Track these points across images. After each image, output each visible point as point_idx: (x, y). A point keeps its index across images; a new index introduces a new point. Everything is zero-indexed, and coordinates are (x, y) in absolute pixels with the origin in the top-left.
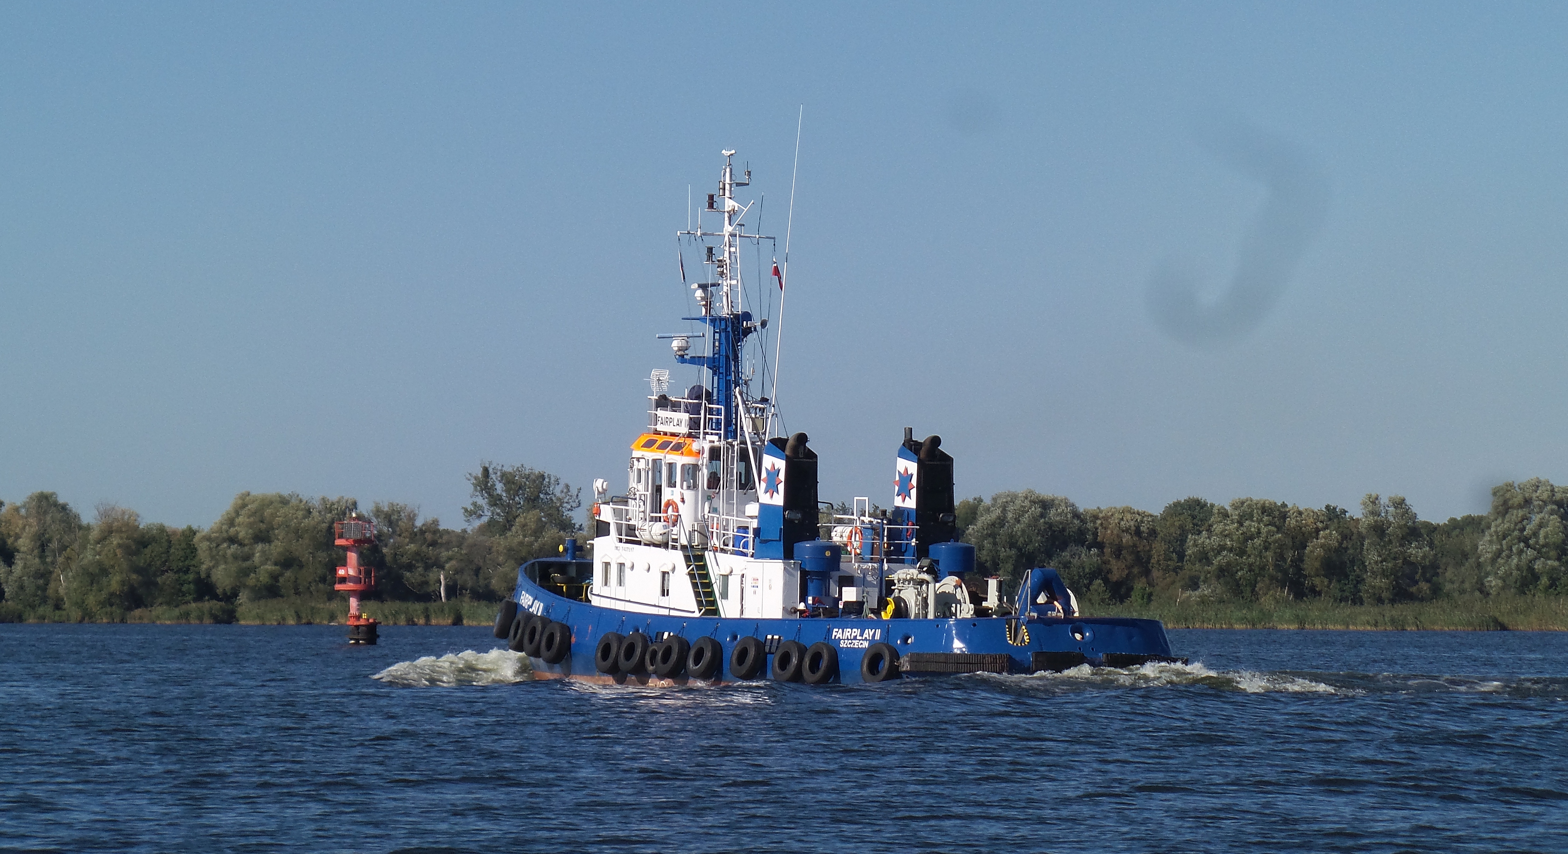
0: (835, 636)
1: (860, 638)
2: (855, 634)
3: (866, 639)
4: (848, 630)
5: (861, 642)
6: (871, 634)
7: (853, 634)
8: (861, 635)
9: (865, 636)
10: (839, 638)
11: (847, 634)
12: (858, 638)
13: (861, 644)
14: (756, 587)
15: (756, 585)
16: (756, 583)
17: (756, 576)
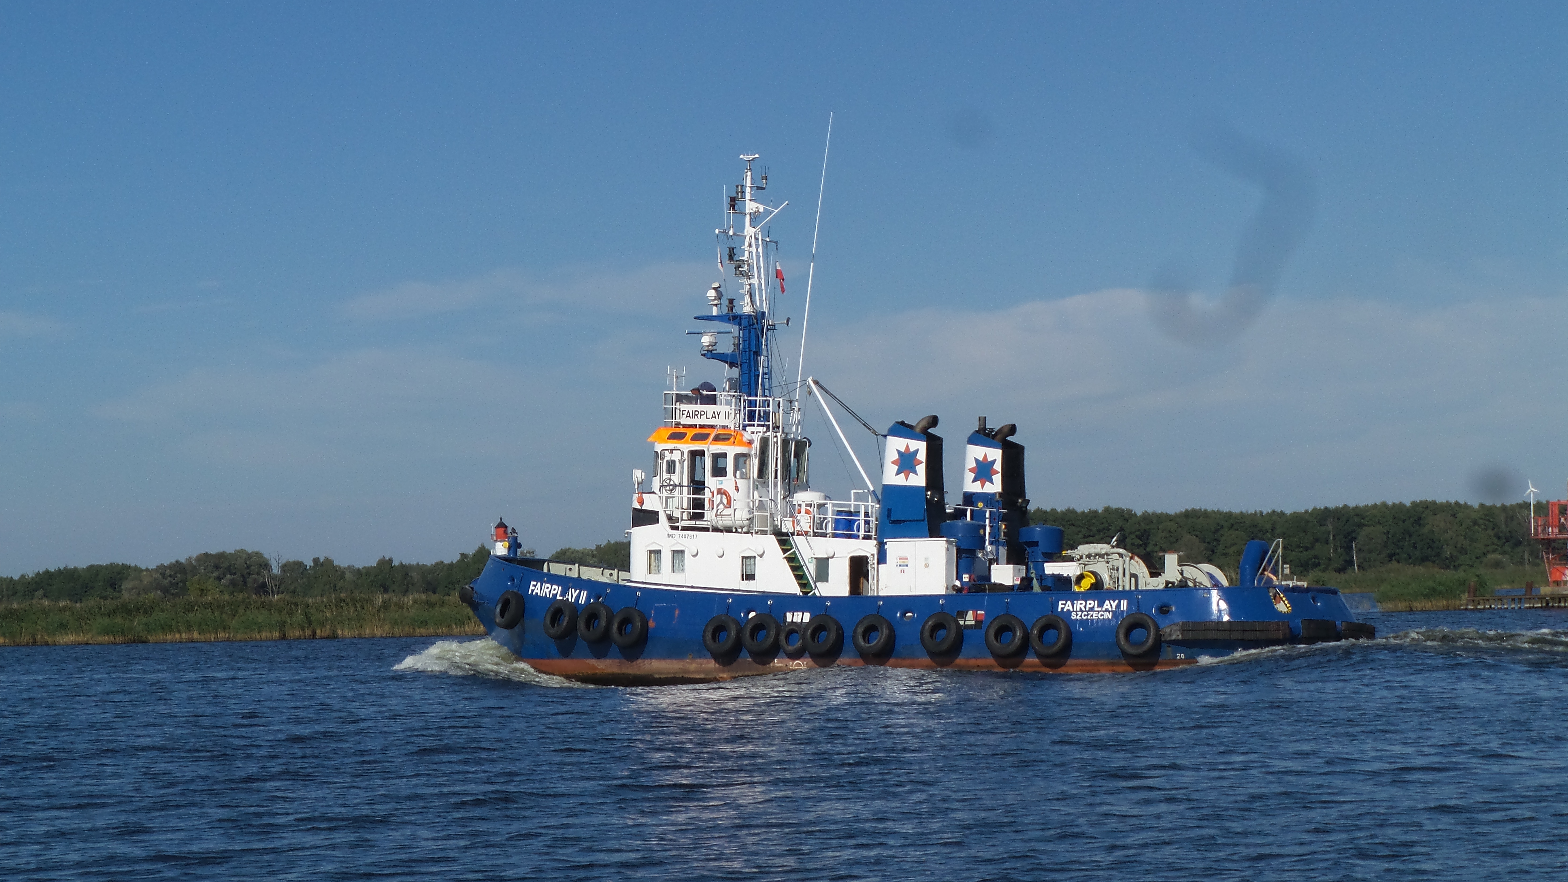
2: (1091, 606)
3: (1107, 610)
4: (1079, 602)
5: (1102, 613)
6: (1115, 605)
7: (1088, 606)
8: (1100, 607)
9: (1105, 607)
10: (1068, 610)
11: (1079, 606)
12: (1096, 609)
13: (1102, 616)
14: (903, 566)
15: (903, 563)
16: (904, 562)
17: (903, 555)
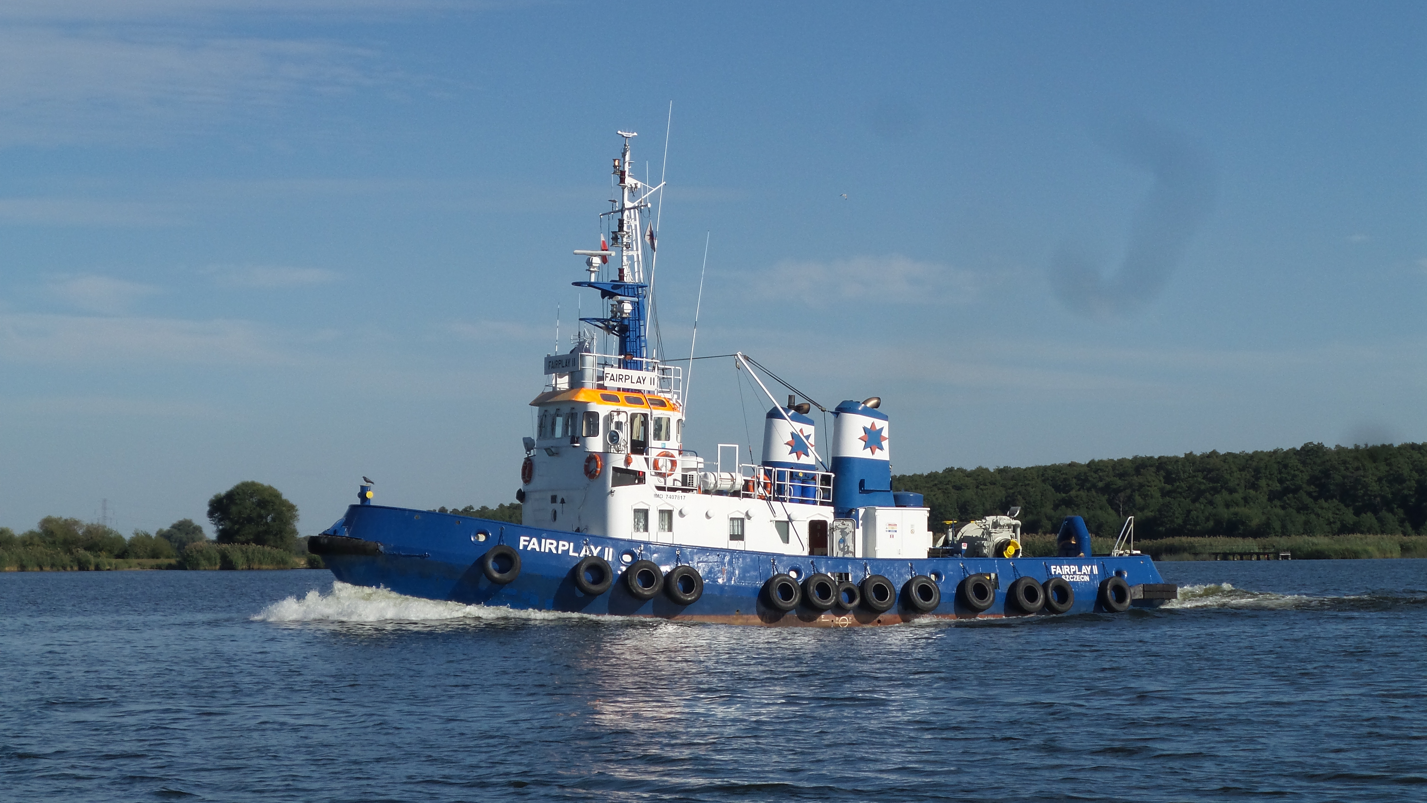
0: (1055, 572)
1: (1080, 573)
2: (1074, 570)
3: (1085, 574)
4: (1065, 567)
5: (1082, 576)
6: (1089, 569)
7: (1072, 570)
8: (1080, 570)
9: (1083, 571)
10: (1059, 573)
11: (1066, 570)
12: (1077, 573)
13: (1083, 578)
14: (893, 531)
15: (892, 530)
16: (892, 528)
17: (892, 522)
